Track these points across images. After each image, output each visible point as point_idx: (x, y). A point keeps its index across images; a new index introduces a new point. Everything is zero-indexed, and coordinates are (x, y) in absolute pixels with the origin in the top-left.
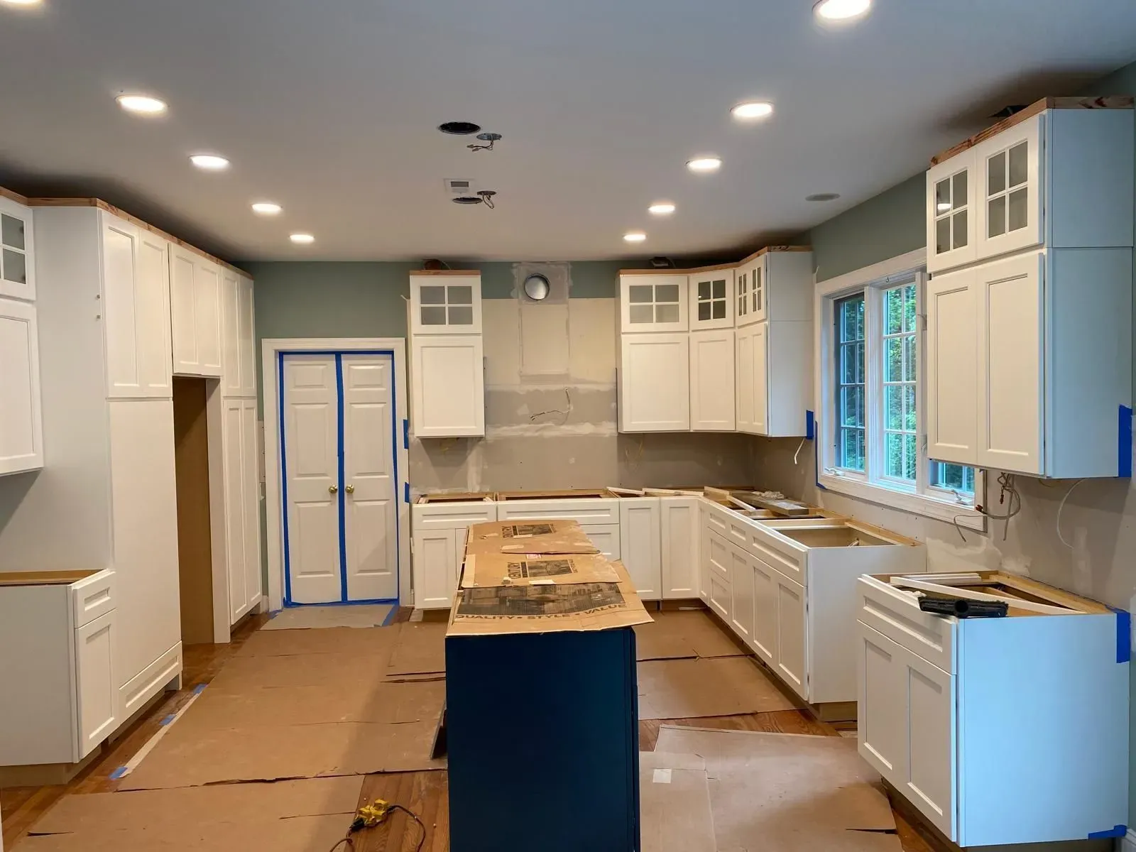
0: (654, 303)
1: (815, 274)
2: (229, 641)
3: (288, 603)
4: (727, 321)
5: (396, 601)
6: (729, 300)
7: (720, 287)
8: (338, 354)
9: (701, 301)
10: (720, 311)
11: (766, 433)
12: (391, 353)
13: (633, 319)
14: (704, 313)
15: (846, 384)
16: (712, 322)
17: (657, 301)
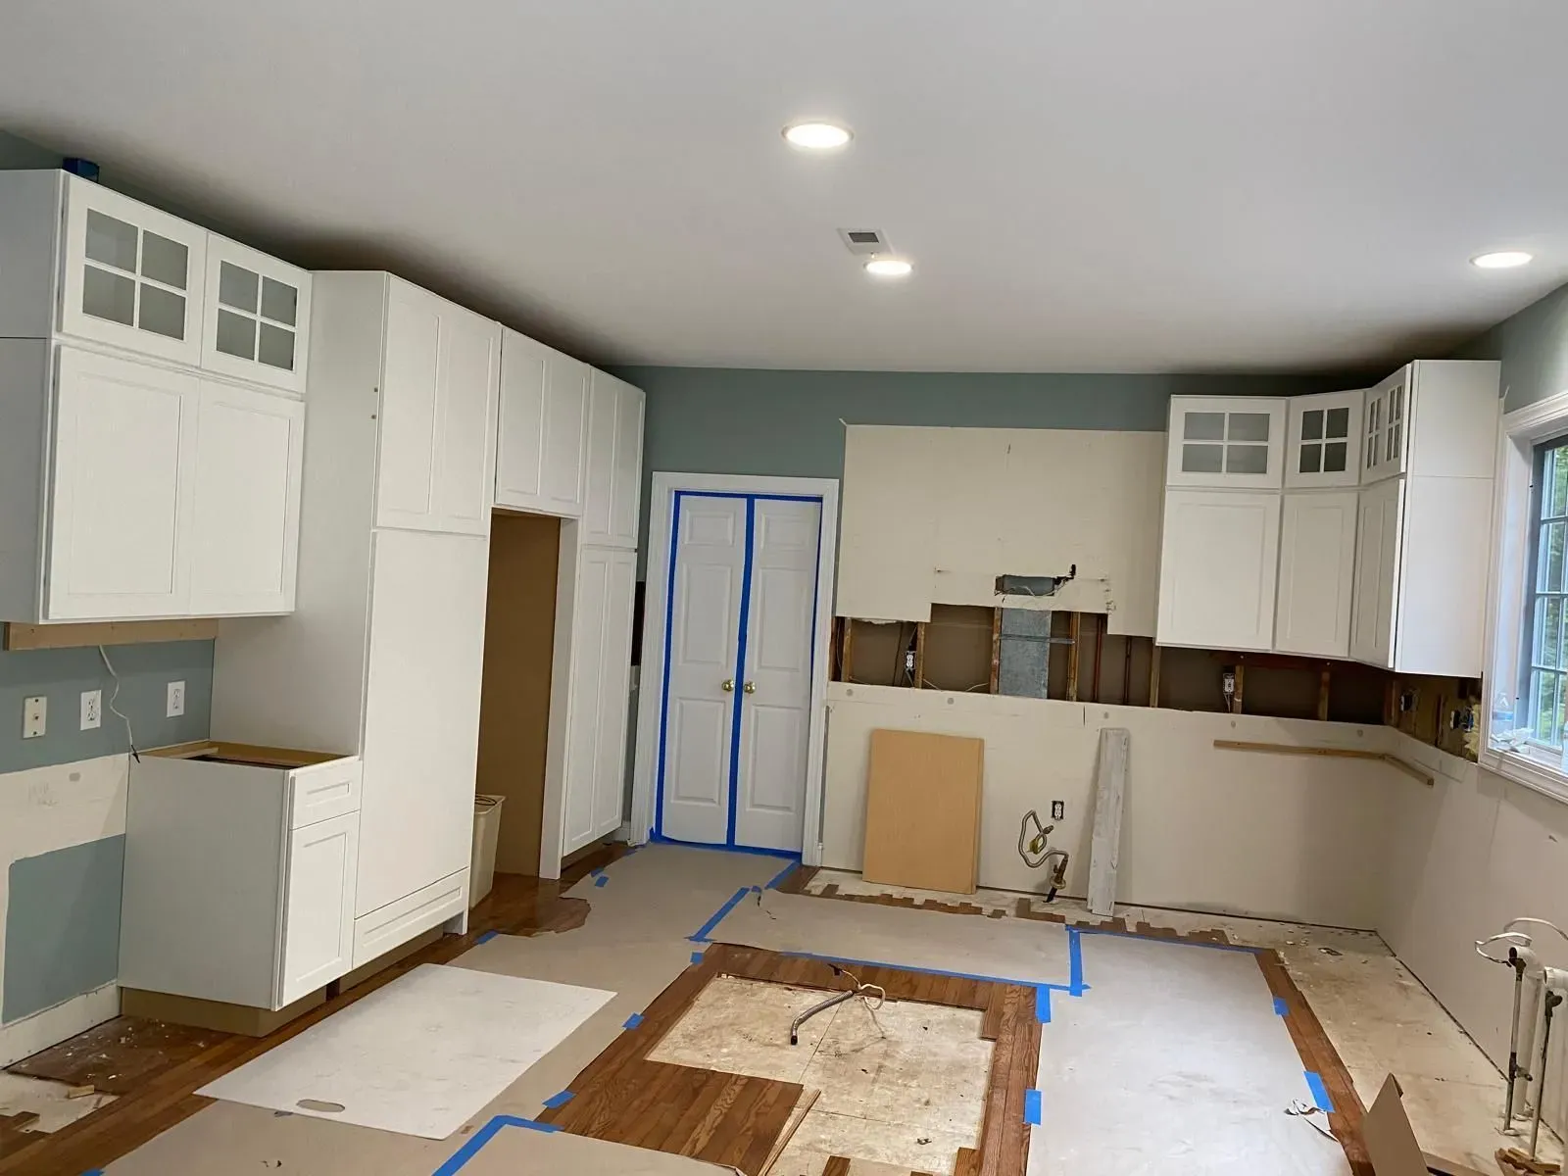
0: (1225, 443)
1: (1503, 399)
2: (558, 877)
3: (656, 836)
4: (1348, 476)
5: (798, 856)
6: (1353, 440)
7: (1339, 420)
8: (751, 498)
9: (1306, 443)
10: (1336, 460)
11: (1390, 665)
12: (819, 499)
13: (1187, 467)
14: (1309, 463)
15: (1547, 592)
16: (1322, 477)
17: (1230, 438)
